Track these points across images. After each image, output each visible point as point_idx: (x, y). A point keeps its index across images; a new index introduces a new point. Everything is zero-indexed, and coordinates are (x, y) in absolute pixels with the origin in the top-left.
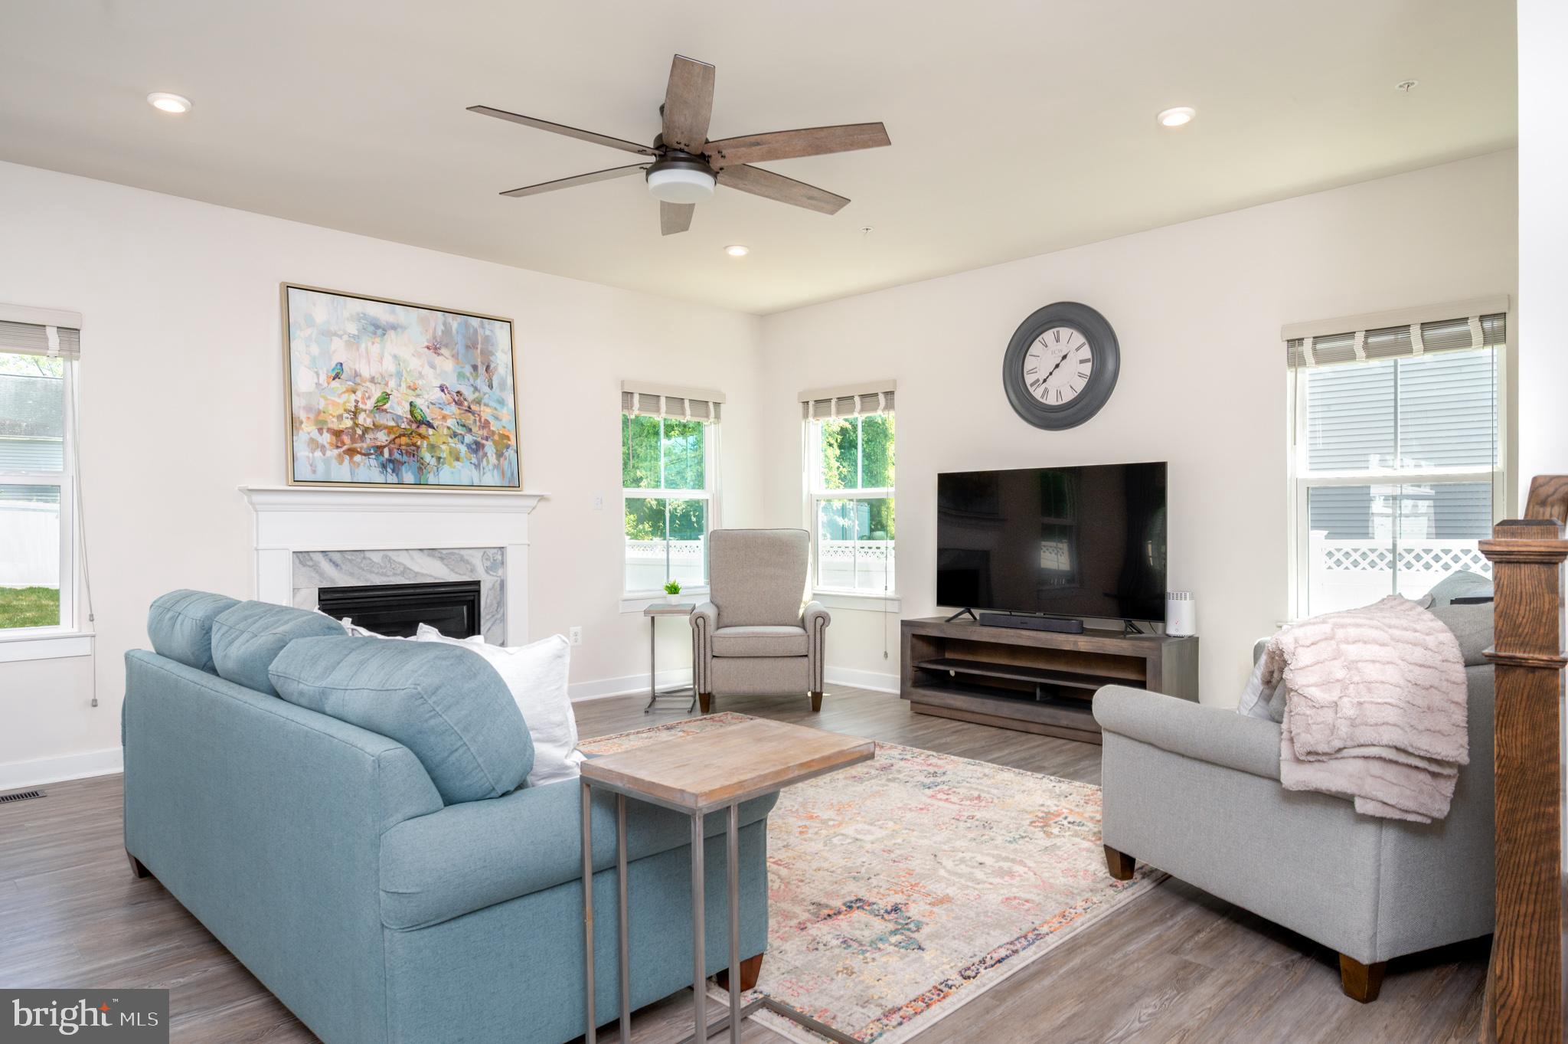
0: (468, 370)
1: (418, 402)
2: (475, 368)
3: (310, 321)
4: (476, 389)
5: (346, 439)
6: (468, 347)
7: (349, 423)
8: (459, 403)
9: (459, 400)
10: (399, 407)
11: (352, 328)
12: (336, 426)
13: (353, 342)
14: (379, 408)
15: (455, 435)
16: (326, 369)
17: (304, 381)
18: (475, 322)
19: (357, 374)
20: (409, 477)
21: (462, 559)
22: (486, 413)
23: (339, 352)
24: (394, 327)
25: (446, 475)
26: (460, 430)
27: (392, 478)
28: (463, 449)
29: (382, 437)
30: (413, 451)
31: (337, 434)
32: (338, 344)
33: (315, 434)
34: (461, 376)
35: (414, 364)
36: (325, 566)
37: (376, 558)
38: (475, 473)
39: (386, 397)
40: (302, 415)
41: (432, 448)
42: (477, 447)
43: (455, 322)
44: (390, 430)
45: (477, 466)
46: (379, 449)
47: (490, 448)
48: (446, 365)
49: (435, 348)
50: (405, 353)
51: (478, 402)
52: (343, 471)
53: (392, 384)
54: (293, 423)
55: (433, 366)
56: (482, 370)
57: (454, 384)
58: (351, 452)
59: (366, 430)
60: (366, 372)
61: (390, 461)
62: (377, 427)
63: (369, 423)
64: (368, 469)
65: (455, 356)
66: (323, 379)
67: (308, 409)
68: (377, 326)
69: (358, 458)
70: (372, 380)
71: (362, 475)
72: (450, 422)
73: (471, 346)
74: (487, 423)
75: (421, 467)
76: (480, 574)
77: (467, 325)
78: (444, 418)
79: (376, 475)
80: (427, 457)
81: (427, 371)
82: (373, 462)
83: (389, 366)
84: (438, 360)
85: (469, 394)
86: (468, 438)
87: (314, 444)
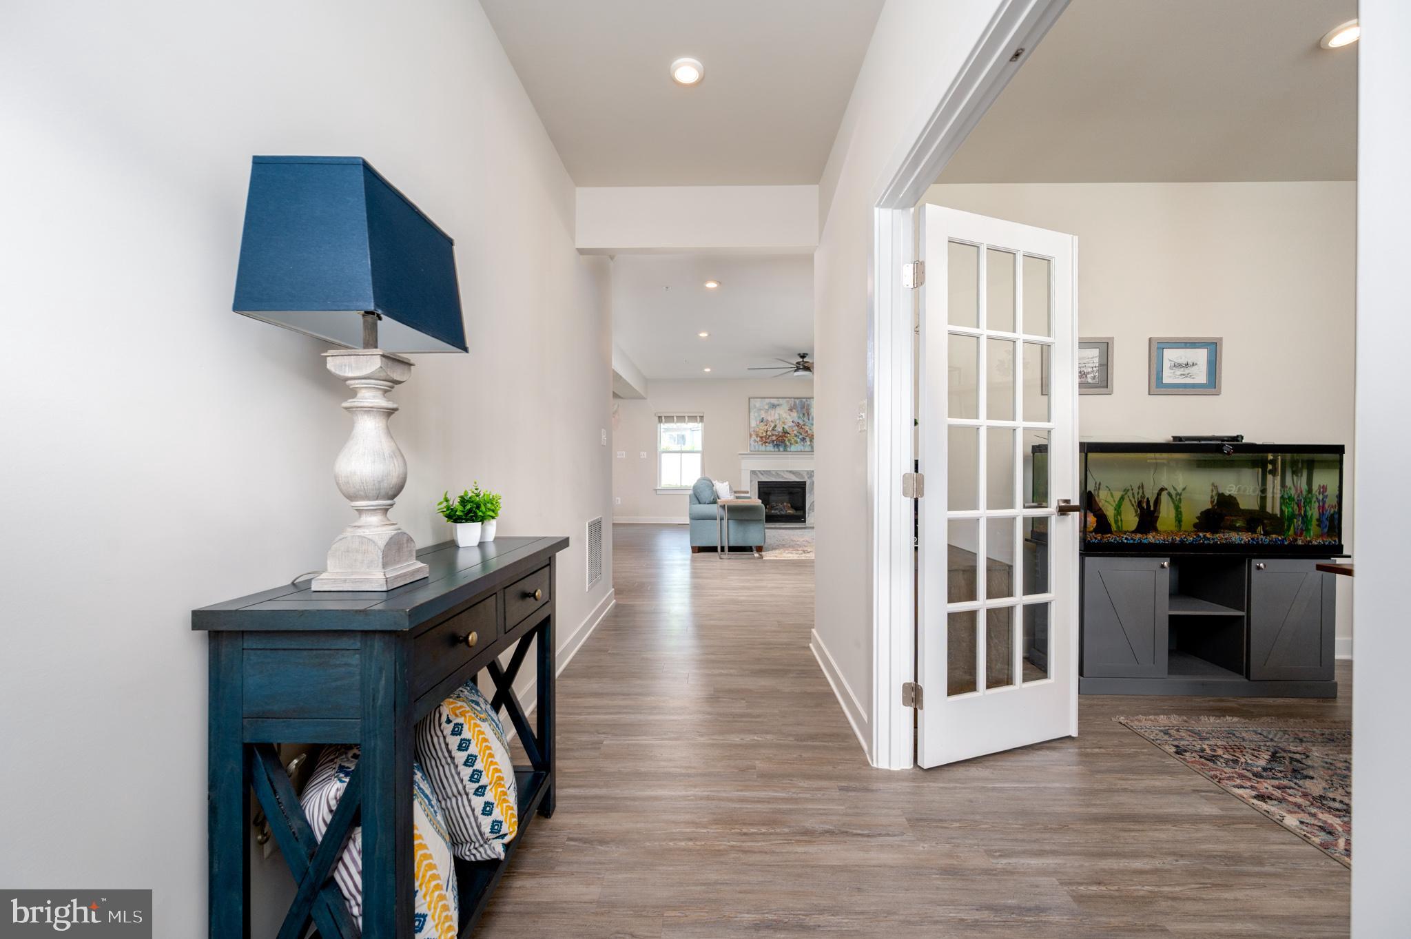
0: (801, 415)
1: (786, 427)
2: (804, 414)
3: (755, 406)
4: (804, 421)
5: (764, 439)
6: (801, 408)
7: (765, 434)
8: (798, 426)
9: (798, 425)
10: (779, 429)
11: (767, 407)
12: (761, 435)
13: (767, 411)
14: (773, 430)
15: (796, 436)
16: (759, 419)
17: (753, 424)
18: (804, 400)
19: (768, 420)
20: (781, 449)
21: (800, 474)
22: (807, 428)
23: (763, 415)
24: (778, 405)
25: (793, 448)
26: (798, 434)
27: (776, 450)
28: (799, 440)
29: (774, 438)
30: (783, 441)
31: (761, 437)
32: (762, 412)
33: (756, 438)
34: (799, 417)
35: (784, 415)
36: (759, 474)
37: (774, 473)
38: (802, 448)
39: (775, 426)
40: (752, 433)
41: (789, 440)
42: (803, 440)
43: (797, 401)
44: (776, 435)
45: (803, 445)
46: (773, 441)
47: (808, 439)
48: (795, 414)
49: (791, 410)
50: (781, 412)
51: (804, 425)
52: (763, 448)
53: (777, 422)
54: (751, 435)
55: (790, 415)
56: (806, 415)
57: (796, 420)
58: (765, 442)
59: (769, 436)
60: (770, 419)
61: (777, 445)
62: (773, 435)
63: (770, 434)
64: (770, 447)
65: (797, 412)
66: (758, 422)
67: (754, 431)
68: (773, 405)
69: (767, 444)
70: (772, 421)
71: (768, 449)
72: (795, 432)
73: (803, 407)
74: (807, 431)
75: (786, 446)
76: (806, 479)
77: (801, 401)
78: (793, 431)
79: (772, 449)
80: (788, 443)
81: (788, 417)
82: (771, 445)
83: (777, 416)
84: (792, 413)
85: (801, 423)
86: (801, 437)
87: (755, 441)
